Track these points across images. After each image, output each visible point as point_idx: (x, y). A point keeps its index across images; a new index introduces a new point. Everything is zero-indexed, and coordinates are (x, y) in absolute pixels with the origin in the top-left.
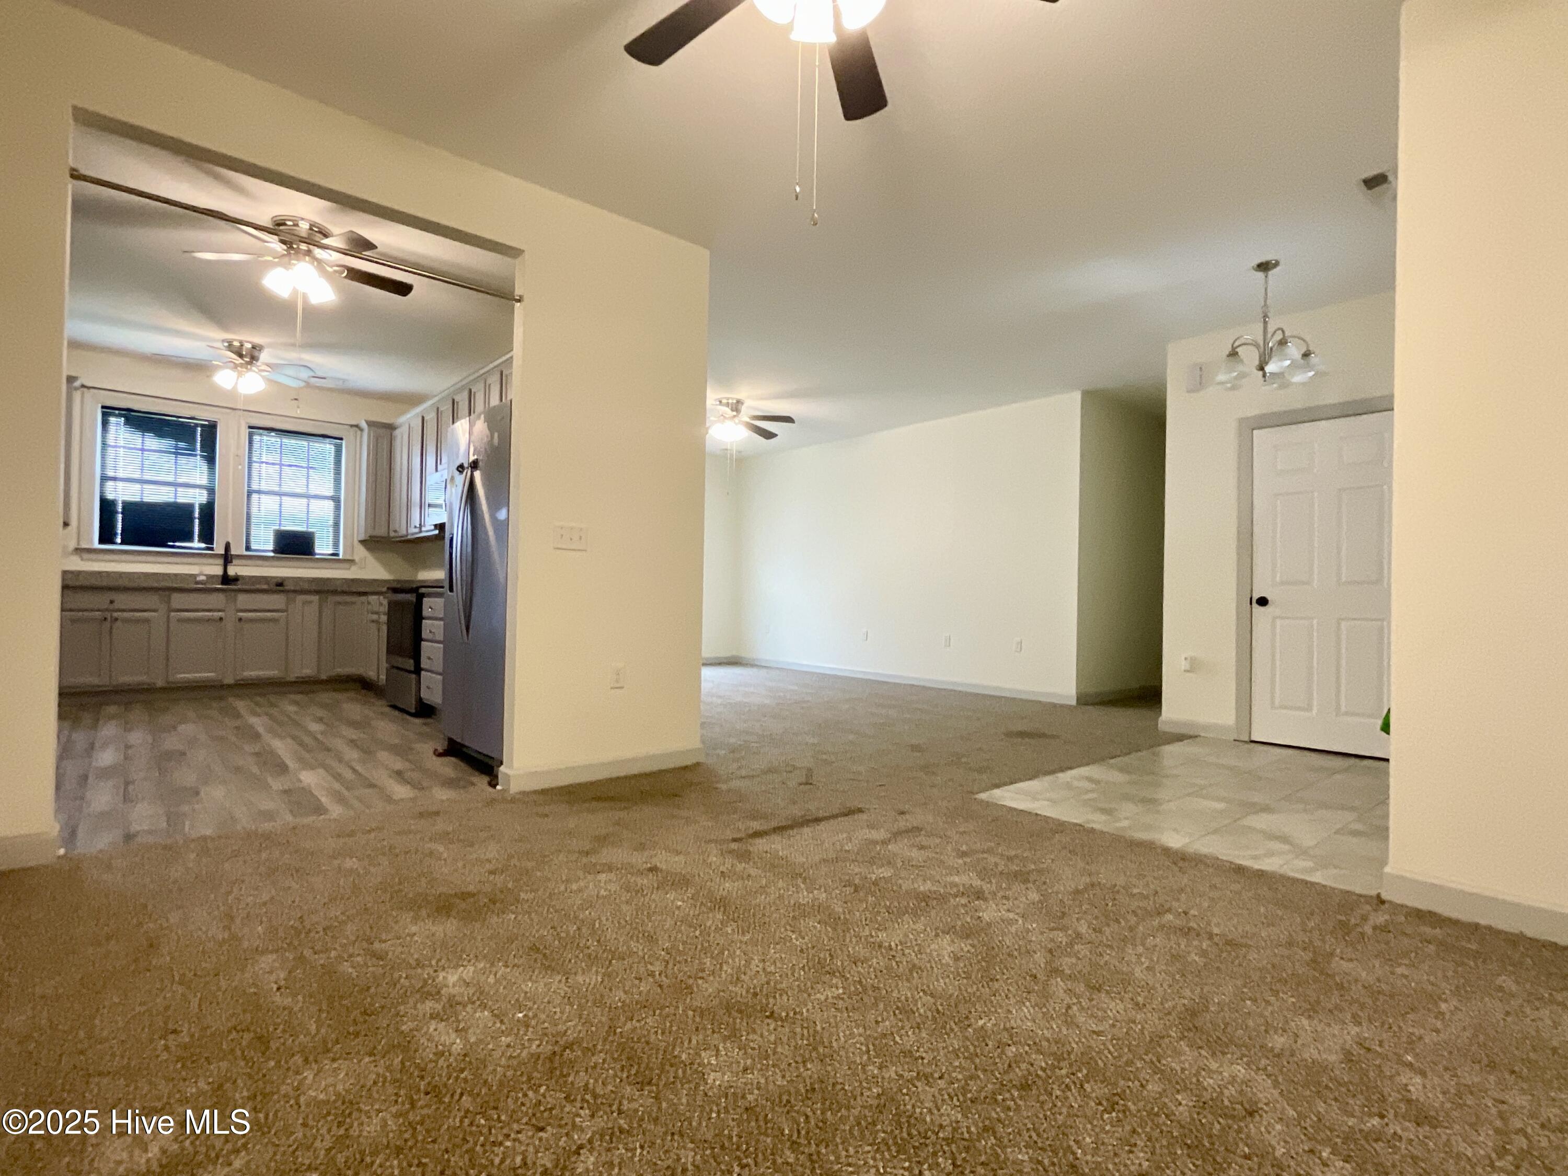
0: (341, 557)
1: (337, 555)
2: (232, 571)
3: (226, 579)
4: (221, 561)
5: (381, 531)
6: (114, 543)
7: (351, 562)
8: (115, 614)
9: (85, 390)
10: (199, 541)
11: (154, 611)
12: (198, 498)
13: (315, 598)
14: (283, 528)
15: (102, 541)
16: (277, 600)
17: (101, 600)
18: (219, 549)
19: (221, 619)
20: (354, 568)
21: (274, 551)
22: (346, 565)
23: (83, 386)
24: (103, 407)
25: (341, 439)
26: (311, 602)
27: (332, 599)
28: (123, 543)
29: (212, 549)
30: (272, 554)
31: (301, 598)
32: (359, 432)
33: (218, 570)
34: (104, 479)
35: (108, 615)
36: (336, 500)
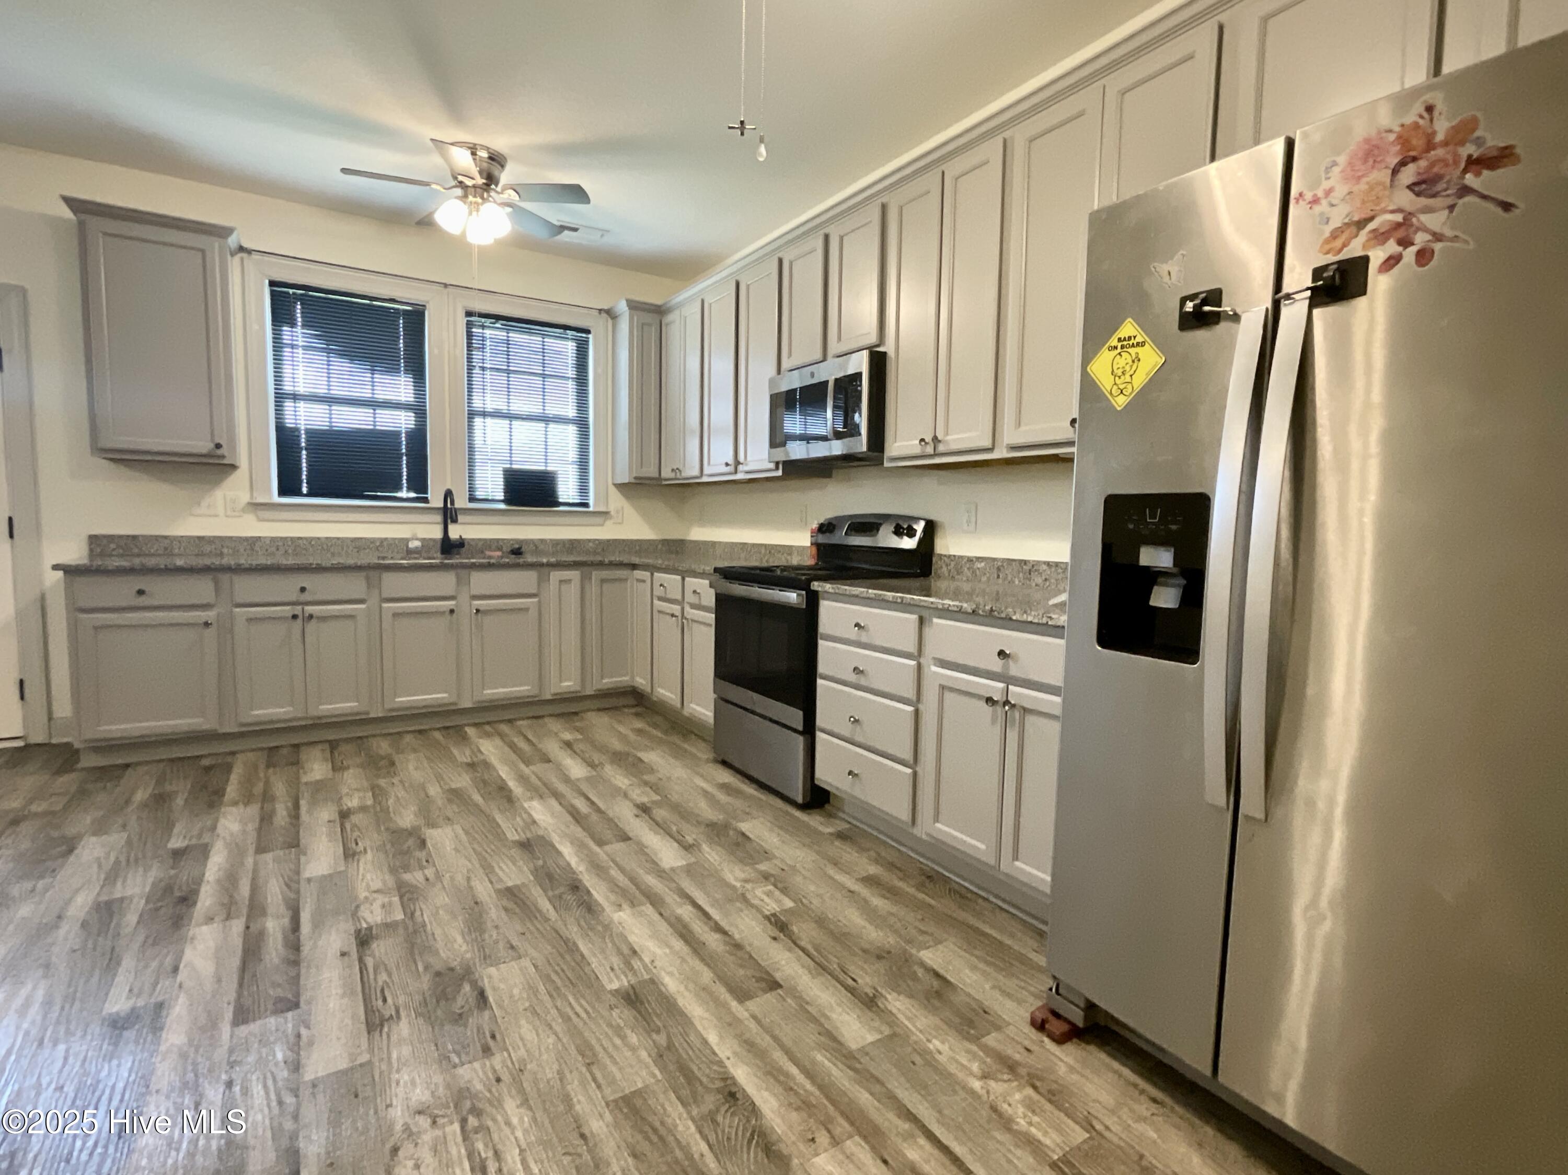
0: (591, 509)
1: (586, 505)
2: (455, 532)
3: (449, 547)
4: (439, 518)
5: (650, 471)
6: (298, 493)
7: (605, 514)
8: (309, 609)
9: (244, 255)
10: (409, 489)
11: (361, 601)
12: (404, 421)
13: (574, 575)
14: (514, 466)
15: (283, 492)
16: (524, 580)
17: (286, 587)
18: (436, 501)
19: (452, 611)
20: (609, 523)
21: (507, 501)
22: (598, 520)
23: (241, 249)
24: (272, 284)
25: (588, 332)
26: (569, 581)
27: (596, 575)
28: (309, 495)
29: (426, 500)
30: (502, 506)
31: (556, 575)
32: (610, 321)
33: (436, 533)
34: (280, 397)
35: (298, 610)
36: (582, 423)
